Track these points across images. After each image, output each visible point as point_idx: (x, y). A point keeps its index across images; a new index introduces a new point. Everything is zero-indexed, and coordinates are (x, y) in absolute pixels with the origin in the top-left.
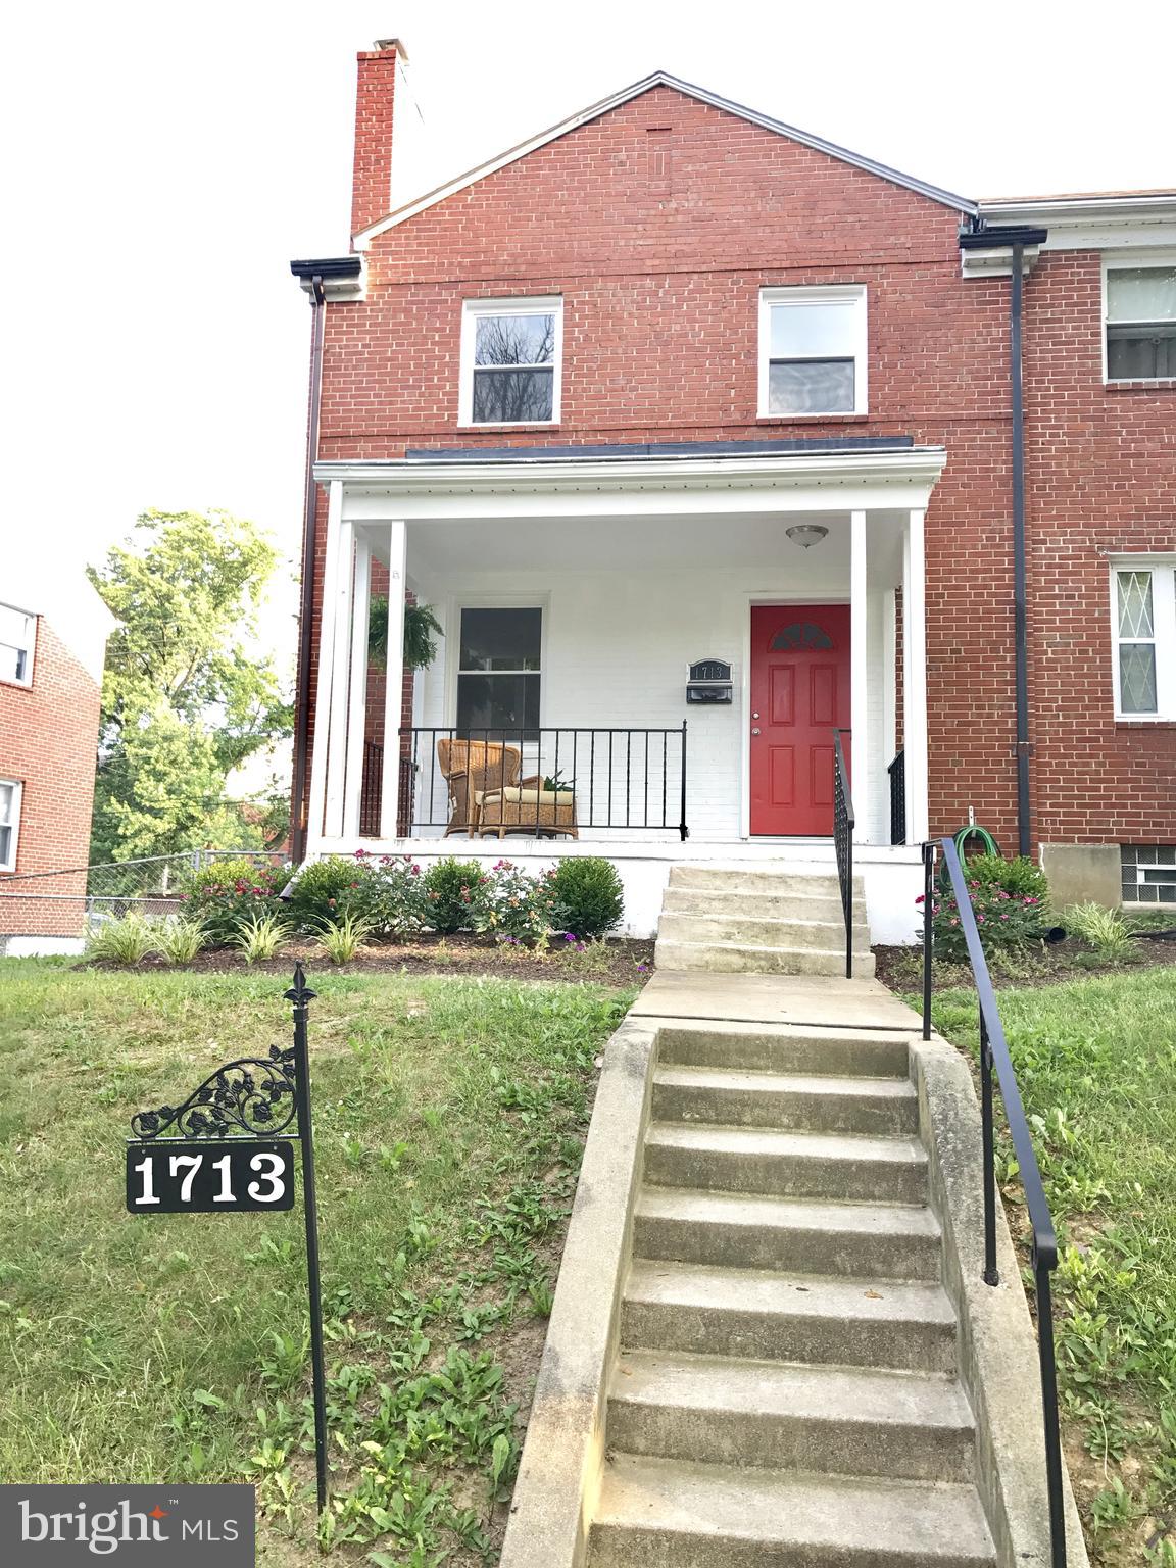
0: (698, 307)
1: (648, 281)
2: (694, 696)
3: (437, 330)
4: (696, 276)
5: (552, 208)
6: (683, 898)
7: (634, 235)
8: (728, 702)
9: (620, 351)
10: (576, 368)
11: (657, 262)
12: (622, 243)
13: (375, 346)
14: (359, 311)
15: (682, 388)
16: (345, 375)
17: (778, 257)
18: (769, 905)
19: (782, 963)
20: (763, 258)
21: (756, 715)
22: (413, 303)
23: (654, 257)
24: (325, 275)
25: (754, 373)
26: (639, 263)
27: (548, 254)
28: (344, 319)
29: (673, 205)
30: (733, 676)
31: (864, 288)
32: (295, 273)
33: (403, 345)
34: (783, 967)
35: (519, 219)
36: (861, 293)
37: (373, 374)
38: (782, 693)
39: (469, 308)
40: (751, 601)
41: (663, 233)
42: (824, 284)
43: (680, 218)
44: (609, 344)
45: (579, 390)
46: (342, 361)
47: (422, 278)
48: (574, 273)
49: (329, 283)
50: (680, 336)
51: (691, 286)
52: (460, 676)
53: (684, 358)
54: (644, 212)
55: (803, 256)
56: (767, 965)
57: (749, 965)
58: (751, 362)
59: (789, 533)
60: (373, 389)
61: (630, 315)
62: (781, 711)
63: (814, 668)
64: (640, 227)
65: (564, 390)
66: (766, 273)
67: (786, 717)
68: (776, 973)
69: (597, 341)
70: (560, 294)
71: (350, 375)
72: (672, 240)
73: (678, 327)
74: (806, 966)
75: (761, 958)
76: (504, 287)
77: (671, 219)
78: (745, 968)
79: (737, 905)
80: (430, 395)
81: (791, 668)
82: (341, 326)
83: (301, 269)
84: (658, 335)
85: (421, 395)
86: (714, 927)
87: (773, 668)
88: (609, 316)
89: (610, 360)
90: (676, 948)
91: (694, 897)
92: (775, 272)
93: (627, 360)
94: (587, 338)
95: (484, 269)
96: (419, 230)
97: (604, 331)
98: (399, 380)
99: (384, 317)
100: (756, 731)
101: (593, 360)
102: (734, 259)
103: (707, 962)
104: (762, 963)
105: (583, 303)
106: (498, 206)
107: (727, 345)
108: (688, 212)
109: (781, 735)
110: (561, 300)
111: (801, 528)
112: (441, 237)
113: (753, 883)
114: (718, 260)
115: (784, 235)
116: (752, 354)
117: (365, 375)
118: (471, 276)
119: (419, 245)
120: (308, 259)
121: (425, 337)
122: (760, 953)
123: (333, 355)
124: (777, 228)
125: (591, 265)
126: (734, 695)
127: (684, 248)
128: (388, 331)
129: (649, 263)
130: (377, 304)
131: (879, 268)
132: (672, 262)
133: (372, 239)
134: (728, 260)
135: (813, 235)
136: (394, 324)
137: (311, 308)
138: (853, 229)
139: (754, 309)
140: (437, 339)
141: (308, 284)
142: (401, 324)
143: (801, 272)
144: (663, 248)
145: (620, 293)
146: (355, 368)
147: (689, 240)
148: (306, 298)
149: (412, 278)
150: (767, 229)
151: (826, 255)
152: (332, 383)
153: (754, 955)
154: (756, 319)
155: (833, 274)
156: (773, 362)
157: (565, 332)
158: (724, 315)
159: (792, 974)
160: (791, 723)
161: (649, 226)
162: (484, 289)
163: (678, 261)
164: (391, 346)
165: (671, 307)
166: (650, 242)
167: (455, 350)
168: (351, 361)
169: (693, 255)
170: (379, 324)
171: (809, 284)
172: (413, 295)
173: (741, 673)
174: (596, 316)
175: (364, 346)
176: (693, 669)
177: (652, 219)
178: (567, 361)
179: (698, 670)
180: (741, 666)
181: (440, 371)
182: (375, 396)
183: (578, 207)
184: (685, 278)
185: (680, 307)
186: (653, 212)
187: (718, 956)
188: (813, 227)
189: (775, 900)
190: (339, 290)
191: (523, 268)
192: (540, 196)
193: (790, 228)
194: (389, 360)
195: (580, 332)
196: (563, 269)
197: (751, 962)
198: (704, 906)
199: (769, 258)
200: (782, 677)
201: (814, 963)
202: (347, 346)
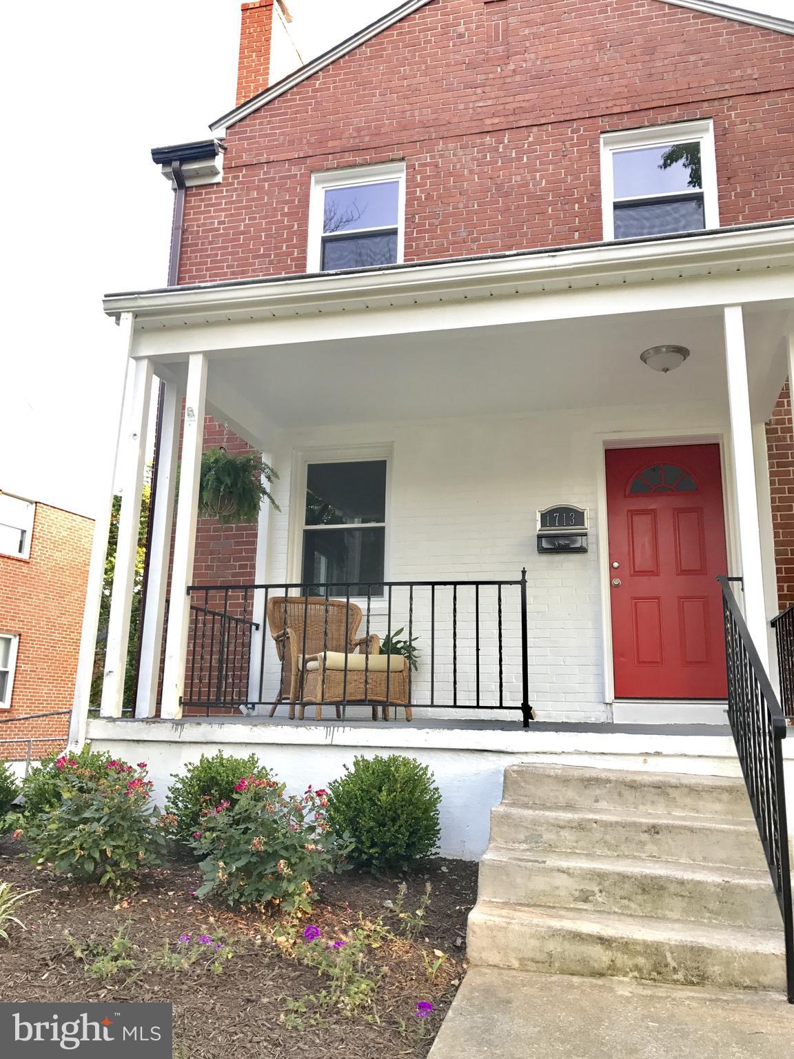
0: (537, 157)
1: (488, 139)
2: (545, 545)
3: (286, 202)
4: (535, 129)
5: (396, 83)
6: (517, 824)
7: (473, 98)
8: (582, 550)
9: (461, 206)
10: (419, 225)
11: (496, 120)
12: (461, 106)
13: (229, 222)
14: (215, 192)
15: (525, 234)
16: (202, 250)
17: (618, 102)
18: (645, 837)
19: (673, 964)
20: (603, 105)
21: (616, 565)
22: (265, 180)
23: (494, 115)
24: (184, 160)
25: (598, 213)
26: (479, 123)
27: (391, 124)
28: (202, 200)
29: (511, 67)
30: (587, 523)
31: (710, 123)
32: (157, 161)
33: (255, 218)
34: (675, 970)
35: (364, 96)
36: (707, 130)
37: (226, 248)
38: (644, 541)
39: (317, 182)
40: (605, 443)
41: (502, 93)
42: (668, 123)
43: (518, 78)
44: (451, 200)
45: (422, 246)
46: (199, 238)
47: (272, 158)
48: (416, 138)
49: (186, 167)
50: (520, 186)
51: (531, 139)
52: (305, 531)
53: (525, 206)
54: (483, 77)
55: (641, 99)
56: (649, 966)
57: (619, 963)
58: (595, 204)
59: (644, 358)
60: (227, 260)
61: (471, 172)
62: (643, 559)
63: (678, 511)
64: (479, 91)
65: (406, 247)
66: (606, 119)
67: (648, 565)
68: (665, 981)
69: (439, 197)
70: (403, 159)
71: (206, 250)
72: (511, 99)
73: (519, 178)
74: (715, 970)
75: (638, 953)
76: (349, 158)
77: (509, 80)
78: (613, 970)
79: (598, 836)
80: (279, 261)
81: (652, 512)
82: (200, 206)
83: (162, 156)
84: (499, 188)
85: (271, 263)
86: (562, 880)
87: (633, 513)
88: (450, 174)
89: (451, 215)
90: (500, 928)
91: (535, 822)
92: (615, 117)
93: (468, 213)
94: (429, 197)
95: (330, 144)
96: (271, 116)
97: (445, 189)
98: (250, 251)
99: (238, 196)
100: (616, 582)
101: (434, 215)
102: (574, 109)
103: (550, 955)
104: (641, 961)
105: (425, 165)
106: (345, 86)
107: (569, 191)
108: (527, 71)
109: (645, 586)
110: (403, 164)
111: (657, 349)
112: (292, 120)
113: (620, 794)
114: (558, 111)
115: (624, 82)
116: (596, 197)
117: (220, 248)
118: (318, 151)
119: (272, 128)
120: (167, 145)
121: (275, 210)
122: (635, 942)
123: (192, 233)
124: (616, 76)
125: (432, 129)
126: (589, 542)
127: (523, 105)
128: (241, 208)
129: (488, 122)
130: (232, 184)
131: (726, 101)
132: (511, 118)
133: (228, 128)
134: (568, 110)
135: (654, 78)
136: (248, 201)
137: (173, 193)
138: (696, 67)
139: (596, 155)
140: (286, 210)
141: (169, 170)
142: (253, 200)
143: (642, 114)
144: (502, 107)
145: (460, 152)
146: (210, 243)
147: (527, 97)
148: (169, 184)
149: (263, 159)
150: (606, 78)
151: (668, 95)
152: (189, 258)
153: (626, 946)
154: (598, 163)
155: (676, 112)
156: (617, 206)
157: (407, 194)
158: (565, 163)
159: (692, 983)
160: (654, 573)
161: (488, 89)
162: (331, 161)
163: (517, 117)
164: (244, 220)
165: (511, 160)
166: (490, 102)
167: (304, 219)
168: (207, 237)
169: (532, 109)
170: (233, 202)
171: (653, 125)
172: (265, 173)
173: (596, 519)
174: (437, 176)
175: (220, 223)
176: (543, 516)
177: (491, 82)
178: (409, 220)
179: (549, 517)
180: (596, 511)
181: (289, 240)
182: (228, 267)
183: (420, 79)
184: (524, 132)
185: (520, 159)
186: (491, 76)
187: (567, 945)
188: (653, 71)
189: (654, 830)
190: (197, 174)
191: (367, 139)
192: (383, 74)
193: (629, 74)
194: (243, 233)
195: (421, 192)
196: (405, 137)
197: (622, 959)
198: (548, 836)
199: (610, 104)
200: (642, 523)
201: (727, 964)
202: (204, 225)
